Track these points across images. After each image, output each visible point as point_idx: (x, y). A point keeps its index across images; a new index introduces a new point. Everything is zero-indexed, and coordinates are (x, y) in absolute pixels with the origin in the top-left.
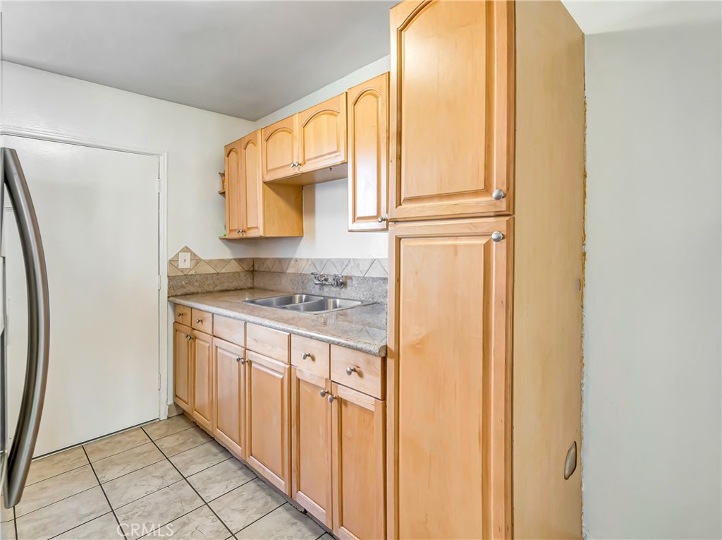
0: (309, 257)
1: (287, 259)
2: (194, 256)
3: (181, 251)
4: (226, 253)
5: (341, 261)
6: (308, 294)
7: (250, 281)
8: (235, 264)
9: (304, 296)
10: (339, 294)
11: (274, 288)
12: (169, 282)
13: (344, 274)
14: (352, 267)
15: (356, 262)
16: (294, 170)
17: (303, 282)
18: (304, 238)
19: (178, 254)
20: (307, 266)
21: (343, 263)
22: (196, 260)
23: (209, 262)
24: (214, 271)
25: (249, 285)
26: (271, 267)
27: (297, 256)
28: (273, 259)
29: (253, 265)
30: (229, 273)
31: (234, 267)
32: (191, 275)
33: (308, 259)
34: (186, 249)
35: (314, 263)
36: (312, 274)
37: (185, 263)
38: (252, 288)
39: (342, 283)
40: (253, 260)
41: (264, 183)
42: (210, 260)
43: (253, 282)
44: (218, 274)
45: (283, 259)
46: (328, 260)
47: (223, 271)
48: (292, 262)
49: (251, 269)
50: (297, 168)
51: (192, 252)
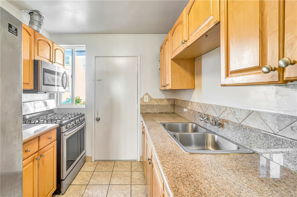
0: (198, 102)
1: (187, 101)
2: (149, 96)
3: (145, 95)
4: (162, 96)
5: (220, 107)
6: (197, 124)
7: (173, 110)
8: (166, 101)
9: (194, 125)
10: (218, 131)
11: (182, 116)
12: (140, 107)
13: (221, 117)
14: (228, 114)
15: (233, 111)
16: (183, 46)
17: (195, 116)
18: (195, 90)
19: (144, 96)
20: (197, 107)
21: (221, 109)
22: (151, 99)
23: (155, 100)
24: (157, 104)
25: (172, 111)
26: (180, 104)
27: (192, 100)
28: (182, 100)
29: (174, 102)
30: (163, 105)
31: (165, 103)
32: (148, 105)
33: (197, 103)
34: (147, 94)
35: (201, 105)
36: (199, 113)
37: (146, 100)
38: (174, 113)
39: (220, 124)
40: (174, 99)
41: (172, 60)
42: (156, 99)
43: (174, 110)
44: (159, 105)
45: (186, 101)
46: (210, 105)
47: (161, 104)
48: (190, 103)
49: (173, 104)
50: (185, 45)
51: (149, 95)
